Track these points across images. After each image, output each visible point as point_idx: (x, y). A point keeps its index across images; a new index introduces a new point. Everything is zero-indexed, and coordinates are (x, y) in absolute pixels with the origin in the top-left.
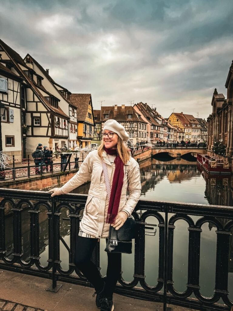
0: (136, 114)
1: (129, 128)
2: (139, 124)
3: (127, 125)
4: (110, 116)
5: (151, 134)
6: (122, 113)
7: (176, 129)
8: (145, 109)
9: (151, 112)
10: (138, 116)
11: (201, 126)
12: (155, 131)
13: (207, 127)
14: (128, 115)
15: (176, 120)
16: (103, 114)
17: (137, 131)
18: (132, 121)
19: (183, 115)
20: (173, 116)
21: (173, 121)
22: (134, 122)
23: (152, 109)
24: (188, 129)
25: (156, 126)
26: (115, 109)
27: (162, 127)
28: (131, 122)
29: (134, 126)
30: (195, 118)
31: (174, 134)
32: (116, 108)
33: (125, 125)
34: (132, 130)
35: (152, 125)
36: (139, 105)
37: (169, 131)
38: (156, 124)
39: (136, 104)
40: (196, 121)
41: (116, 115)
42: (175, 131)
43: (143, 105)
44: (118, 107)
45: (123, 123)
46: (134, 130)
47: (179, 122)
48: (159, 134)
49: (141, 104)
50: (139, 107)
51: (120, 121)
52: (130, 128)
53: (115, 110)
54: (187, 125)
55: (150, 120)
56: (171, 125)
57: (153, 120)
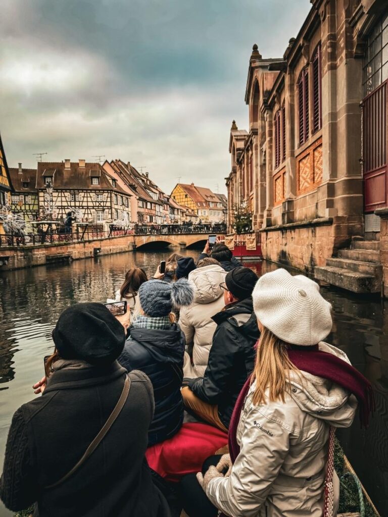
0: (108, 178)
1: (94, 203)
2: (113, 195)
3: (91, 197)
4: (55, 180)
5: (139, 216)
6: (80, 176)
7: (185, 210)
8: (126, 172)
9: (139, 178)
10: (111, 181)
11: (223, 206)
12: (147, 211)
13: (226, 201)
14: (92, 177)
15: (184, 196)
16: (41, 177)
17: (111, 208)
18: (100, 189)
19: (195, 187)
20: (178, 189)
21: (179, 197)
22: (104, 190)
23: (141, 174)
24: (203, 211)
25: (149, 202)
26: (66, 166)
27: (159, 205)
28: (97, 191)
29: (105, 198)
30: (213, 193)
31: (182, 218)
32: (68, 166)
33: (87, 197)
34: (101, 206)
35: (140, 199)
36: (115, 165)
37: (173, 214)
38: (148, 199)
39: (110, 162)
40: (216, 197)
41: (67, 179)
42: (183, 213)
43: (123, 166)
44: (71, 163)
45: (82, 192)
46: (106, 206)
47: (189, 199)
48: (154, 217)
49: (120, 163)
50: (115, 167)
51: (76, 188)
52: (97, 203)
53: (66, 169)
54: (201, 203)
55: (136, 191)
56: (175, 202)
57: (143, 191)
